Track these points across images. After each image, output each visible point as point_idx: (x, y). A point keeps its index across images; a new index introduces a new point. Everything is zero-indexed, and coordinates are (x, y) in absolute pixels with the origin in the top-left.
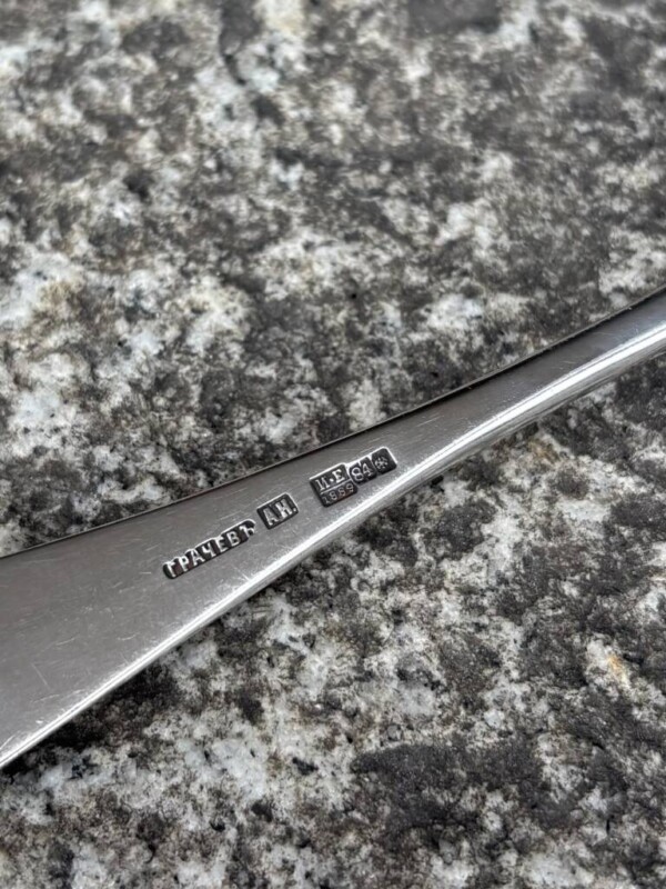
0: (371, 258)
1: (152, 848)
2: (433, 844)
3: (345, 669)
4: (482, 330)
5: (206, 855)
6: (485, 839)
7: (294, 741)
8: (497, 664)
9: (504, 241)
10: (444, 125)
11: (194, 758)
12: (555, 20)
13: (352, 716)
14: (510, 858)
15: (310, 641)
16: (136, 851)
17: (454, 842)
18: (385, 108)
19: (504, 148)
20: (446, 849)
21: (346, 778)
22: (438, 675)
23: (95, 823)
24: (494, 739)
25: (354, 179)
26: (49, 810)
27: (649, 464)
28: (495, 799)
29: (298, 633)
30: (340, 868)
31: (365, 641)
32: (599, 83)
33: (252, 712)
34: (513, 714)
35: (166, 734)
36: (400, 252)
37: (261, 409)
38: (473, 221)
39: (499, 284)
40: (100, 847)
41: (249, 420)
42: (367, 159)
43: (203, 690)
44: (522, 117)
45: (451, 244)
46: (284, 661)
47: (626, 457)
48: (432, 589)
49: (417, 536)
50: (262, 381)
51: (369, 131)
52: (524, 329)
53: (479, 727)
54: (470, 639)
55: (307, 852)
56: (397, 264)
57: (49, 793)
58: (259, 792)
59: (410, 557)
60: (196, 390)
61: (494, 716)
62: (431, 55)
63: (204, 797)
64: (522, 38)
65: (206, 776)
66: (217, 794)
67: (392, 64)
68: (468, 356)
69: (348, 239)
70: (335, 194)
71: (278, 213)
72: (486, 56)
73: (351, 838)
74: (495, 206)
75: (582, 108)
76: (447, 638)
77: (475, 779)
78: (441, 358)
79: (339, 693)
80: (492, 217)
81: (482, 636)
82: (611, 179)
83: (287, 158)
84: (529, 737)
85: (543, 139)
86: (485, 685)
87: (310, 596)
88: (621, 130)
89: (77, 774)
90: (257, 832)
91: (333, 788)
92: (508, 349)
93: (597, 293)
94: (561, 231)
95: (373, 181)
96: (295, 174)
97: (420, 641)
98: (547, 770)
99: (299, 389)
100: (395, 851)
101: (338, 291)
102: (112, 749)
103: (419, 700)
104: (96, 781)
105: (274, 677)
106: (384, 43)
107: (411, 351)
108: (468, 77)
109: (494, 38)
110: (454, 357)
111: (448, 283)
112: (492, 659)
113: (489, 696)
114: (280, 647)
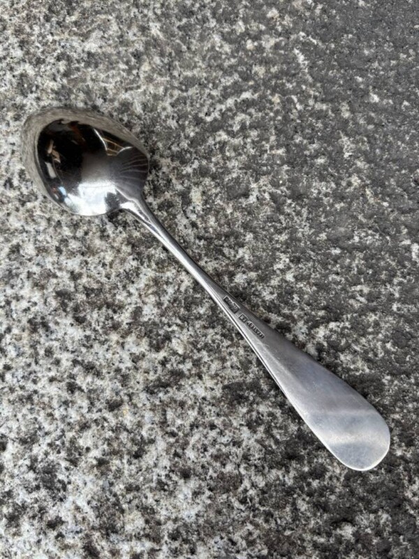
0: (221, 264)
1: (182, 408)
2: (239, 403)
3: (220, 367)
4: (247, 282)
5: (193, 409)
6: (250, 402)
7: (210, 383)
8: (251, 363)
9: (252, 258)
10: (237, 226)
11: (189, 389)
12: (263, 193)
13: (221, 377)
14: (255, 406)
15: (212, 361)
16: (179, 410)
17: (243, 403)
18: (222, 221)
19: (251, 232)
20: (242, 405)
21: (221, 391)
22: (239, 366)
23: (170, 403)
24: (251, 380)
25: (216, 242)
26: (161, 401)
27: (284, 314)
28: (252, 393)
29: (209, 359)
30: (221, 410)
31: (223, 360)
32: (274, 211)
33: (200, 378)
34: (255, 374)
35: (183, 383)
36: (227, 262)
37: (198, 305)
38: (244, 253)
39: (250, 269)
40: (171, 408)
41: (196, 309)
42: (219, 236)
43: (190, 373)
44: (255, 222)
45: (239, 259)
46: (206, 366)
47: (279, 312)
48: (237, 347)
49: (234, 335)
50: (198, 298)
51: (219, 228)
52: (256, 281)
53: (248, 378)
54: (246, 358)
55: (214, 407)
56: (227, 265)
57: (160, 398)
58: (203, 395)
59: (232, 340)
60: (183, 301)
61: (251, 375)
62: (233, 206)
63: (192, 397)
64: (255, 200)
65: (192, 392)
66: (195, 396)
67: (224, 209)
68: (244, 288)
69: (216, 259)
70: (212, 247)
71: (199, 253)
72: (246, 205)
73: (222, 403)
74: (249, 248)
75: (270, 219)
76: (241, 358)
77: (248, 389)
78: (238, 289)
79: (219, 372)
80: (248, 251)
81: (248, 357)
82: (276, 239)
83: (200, 238)
84: (258, 379)
85: (260, 228)
86: (249, 368)
87: (211, 350)
88: (279, 225)
89: (166, 393)
90: (203, 403)
91: (218, 393)
92: (253, 286)
93: (273, 270)
94: (265, 254)
95: (221, 242)
96: (202, 243)
97: (235, 359)
98: (262, 386)
99: (206, 300)
100: (232, 405)
101: (214, 274)
102: (172, 387)
103: (235, 372)
104: (169, 395)
105: (204, 369)
106: (221, 204)
107: (231, 288)
108: (242, 212)
109: (248, 200)
110: (241, 289)
111: (239, 270)
112: (250, 362)
113: (250, 371)
114: (205, 363)
